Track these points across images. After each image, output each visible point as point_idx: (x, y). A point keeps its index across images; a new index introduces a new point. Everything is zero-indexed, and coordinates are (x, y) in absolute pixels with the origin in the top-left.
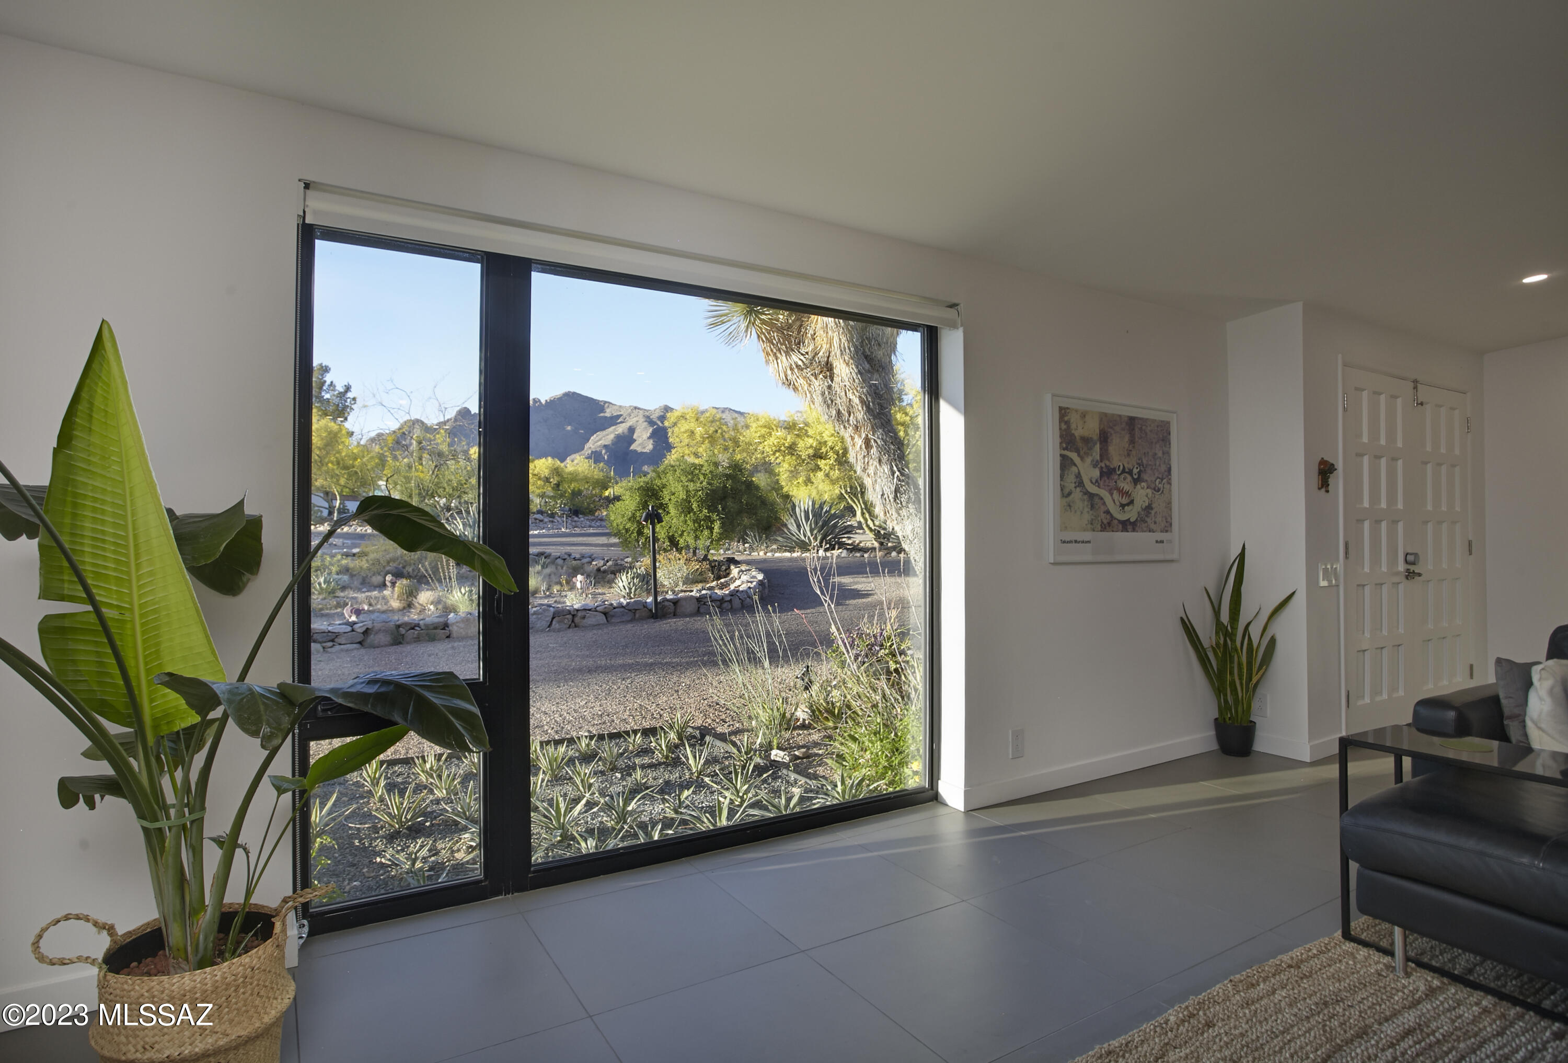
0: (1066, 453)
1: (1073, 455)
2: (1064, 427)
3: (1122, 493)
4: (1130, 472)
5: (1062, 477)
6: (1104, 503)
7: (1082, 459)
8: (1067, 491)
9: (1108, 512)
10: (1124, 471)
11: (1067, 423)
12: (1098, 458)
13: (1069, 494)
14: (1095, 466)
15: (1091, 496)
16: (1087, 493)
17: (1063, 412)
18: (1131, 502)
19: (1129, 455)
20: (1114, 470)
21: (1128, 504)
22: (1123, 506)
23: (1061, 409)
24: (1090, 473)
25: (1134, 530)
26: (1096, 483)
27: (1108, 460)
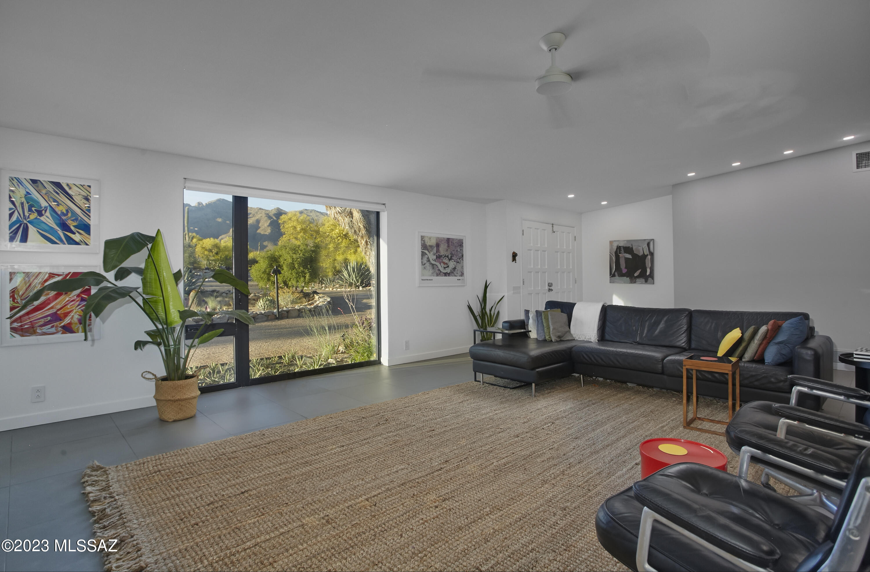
0: (423, 251)
1: (426, 252)
2: (423, 242)
3: (444, 263)
4: (448, 257)
5: (422, 259)
6: (438, 267)
7: (429, 252)
8: (424, 263)
9: (439, 270)
10: (445, 256)
11: (424, 241)
12: (435, 252)
13: (425, 264)
14: (434, 255)
15: (433, 265)
16: (431, 264)
17: (422, 238)
18: (448, 266)
19: (447, 251)
20: (442, 256)
21: (447, 267)
22: (445, 268)
23: (422, 236)
24: (432, 256)
25: (449, 276)
26: (435, 260)
27: (439, 252)
